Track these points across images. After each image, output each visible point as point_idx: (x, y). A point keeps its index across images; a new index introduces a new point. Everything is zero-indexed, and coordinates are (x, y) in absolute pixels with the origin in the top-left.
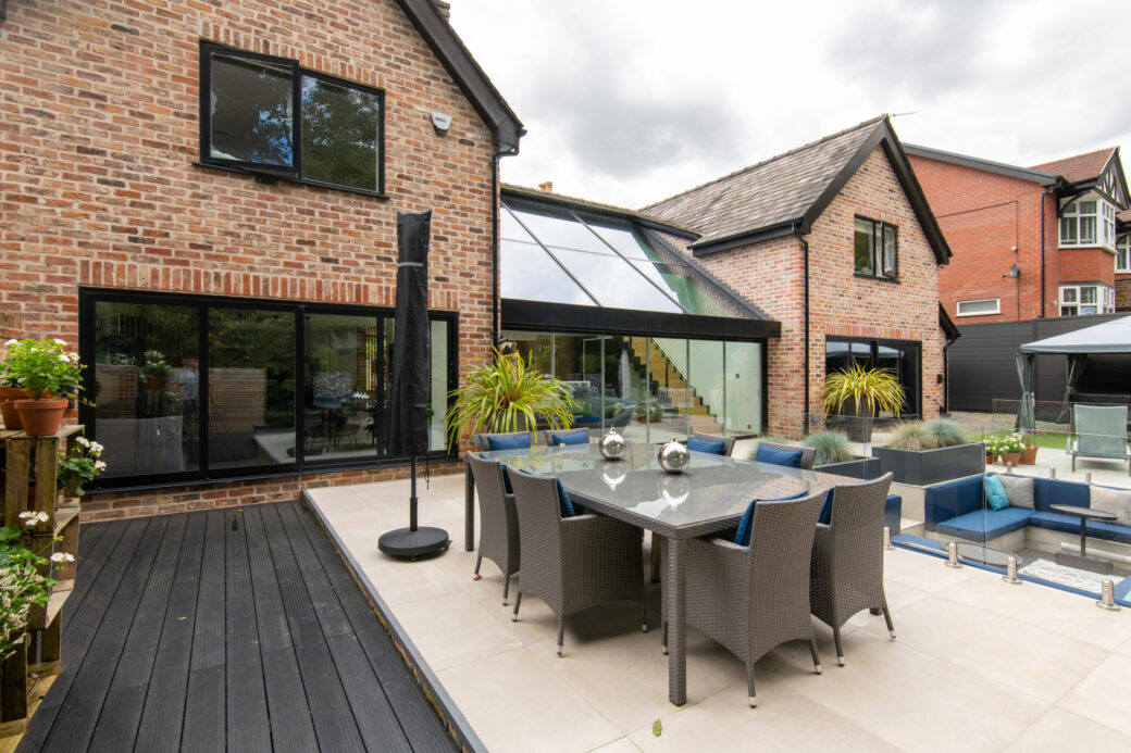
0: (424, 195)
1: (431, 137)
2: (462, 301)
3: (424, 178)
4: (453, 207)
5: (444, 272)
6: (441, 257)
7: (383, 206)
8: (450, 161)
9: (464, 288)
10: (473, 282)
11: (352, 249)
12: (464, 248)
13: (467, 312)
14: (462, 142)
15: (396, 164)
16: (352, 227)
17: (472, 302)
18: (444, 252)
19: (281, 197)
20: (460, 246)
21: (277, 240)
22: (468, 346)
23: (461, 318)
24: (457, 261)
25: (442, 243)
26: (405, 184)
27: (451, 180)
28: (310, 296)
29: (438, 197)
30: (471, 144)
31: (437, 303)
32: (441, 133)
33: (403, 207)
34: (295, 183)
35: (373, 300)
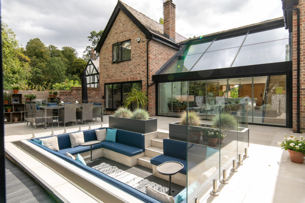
0: (136, 57)
1: (137, 44)
2: (143, 78)
3: (136, 53)
4: (141, 57)
5: (140, 72)
6: (139, 69)
7: (130, 62)
8: (141, 47)
9: (143, 75)
10: (144, 73)
11: (126, 71)
12: (143, 66)
13: (143, 80)
14: (143, 42)
15: (132, 53)
16: (127, 67)
17: (144, 77)
18: (139, 68)
19: (119, 65)
20: (142, 65)
21: (119, 72)
22: (143, 88)
23: (142, 81)
24: (141, 69)
25: (139, 66)
27: (141, 51)
28: (122, 81)
29: (139, 56)
30: (144, 41)
31: (138, 79)
32: (139, 42)
33: (133, 60)
34: (120, 62)
35: (129, 80)
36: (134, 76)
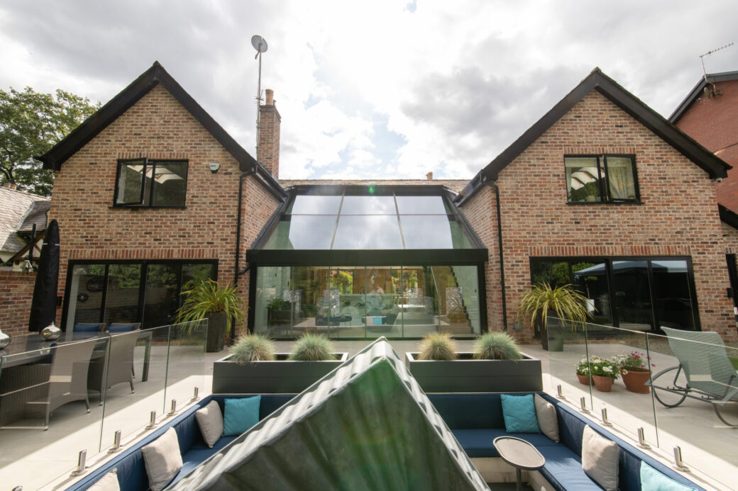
0: (204, 203)
1: (209, 175)
2: (221, 253)
3: (205, 195)
4: (219, 206)
5: (212, 239)
6: (211, 232)
7: (183, 212)
8: (219, 185)
9: (222, 246)
10: (227, 243)
11: (167, 233)
12: (223, 226)
13: (223, 258)
14: (226, 174)
15: (191, 192)
16: (168, 224)
17: (226, 253)
18: (212, 230)
19: (139, 215)
20: (221, 225)
21: (136, 234)
22: (222, 277)
23: (220, 262)
24: (219, 233)
25: (211, 225)
26: (195, 200)
27: (219, 193)
28: (148, 257)
29: (211, 203)
30: (231, 173)
31: (207, 255)
32: (214, 172)
33: (193, 210)
34: (145, 208)
35: (176, 256)
36: (193, 247)
